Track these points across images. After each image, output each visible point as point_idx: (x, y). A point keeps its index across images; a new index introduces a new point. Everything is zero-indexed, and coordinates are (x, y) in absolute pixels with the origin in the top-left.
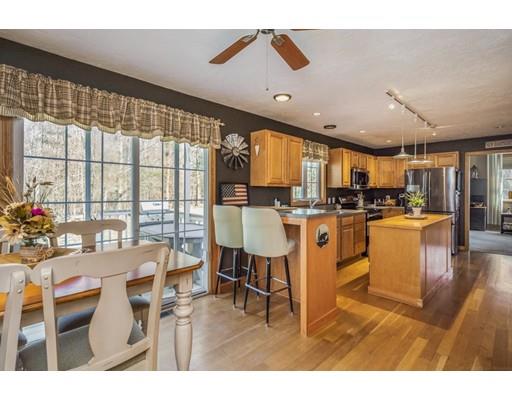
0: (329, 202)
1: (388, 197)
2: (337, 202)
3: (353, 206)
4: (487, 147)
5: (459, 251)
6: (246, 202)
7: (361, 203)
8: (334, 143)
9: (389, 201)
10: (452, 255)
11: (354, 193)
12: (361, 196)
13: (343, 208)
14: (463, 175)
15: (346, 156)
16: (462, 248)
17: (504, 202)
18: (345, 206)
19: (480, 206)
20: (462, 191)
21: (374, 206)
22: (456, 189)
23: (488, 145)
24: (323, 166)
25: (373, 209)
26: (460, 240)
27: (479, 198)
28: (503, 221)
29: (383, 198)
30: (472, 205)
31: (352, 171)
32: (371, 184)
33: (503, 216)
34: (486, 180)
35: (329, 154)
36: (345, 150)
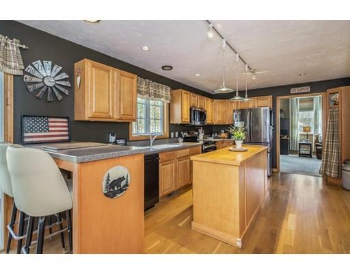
0: (172, 137)
1: (223, 131)
2: (180, 135)
3: (194, 139)
4: (292, 92)
5: (273, 172)
6: (67, 138)
7: (201, 136)
8: (175, 85)
9: (223, 135)
10: (268, 176)
11: (196, 128)
12: (201, 131)
13: (184, 141)
14: (275, 113)
15: (185, 96)
16: (275, 170)
17: (300, 135)
18: (186, 140)
19: (285, 138)
20: (275, 126)
21: (211, 139)
22: (271, 125)
23: (293, 91)
24: (165, 104)
25: (211, 141)
26: (274, 164)
27: (285, 132)
28: (300, 148)
29: (219, 132)
30: (281, 137)
31: (191, 109)
32: (208, 121)
33: (300, 144)
34: (289, 119)
35: (171, 95)
36: (183, 91)
